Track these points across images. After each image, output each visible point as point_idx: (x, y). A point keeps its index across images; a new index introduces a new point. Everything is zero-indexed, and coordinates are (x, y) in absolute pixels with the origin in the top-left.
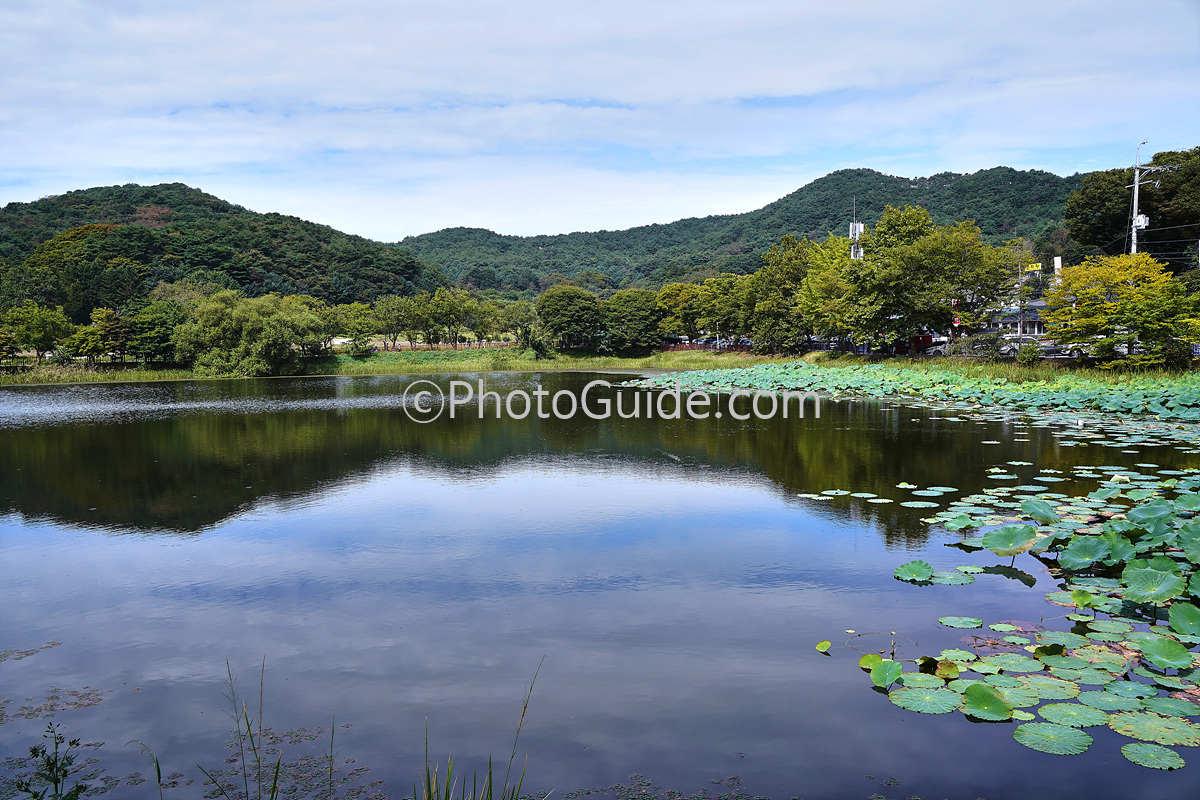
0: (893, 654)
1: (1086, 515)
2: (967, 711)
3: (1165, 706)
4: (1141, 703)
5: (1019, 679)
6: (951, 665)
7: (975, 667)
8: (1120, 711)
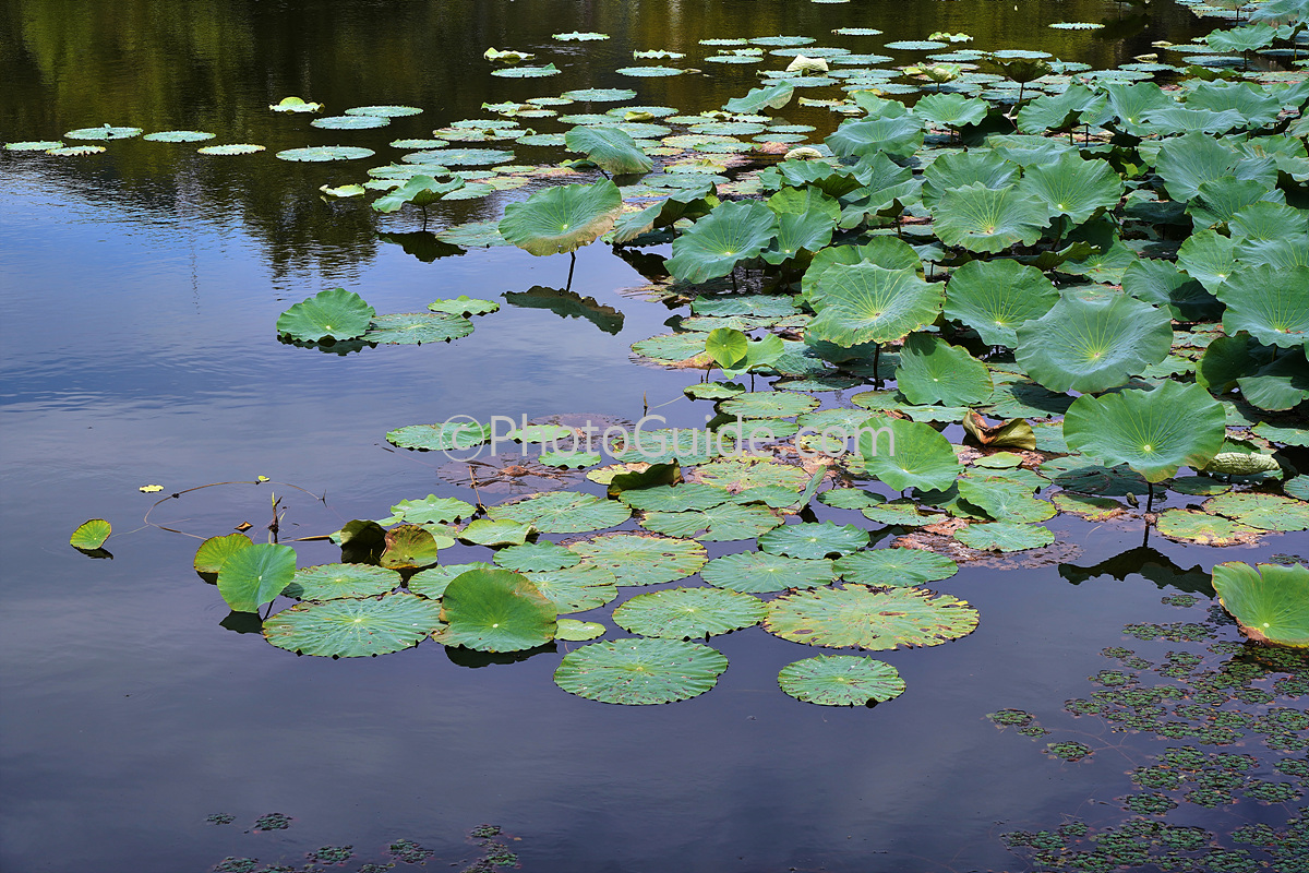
0: (275, 529)
1: (728, 152)
2: (453, 638)
3: (882, 566)
4: (835, 568)
5: (573, 548)
6: (419, 535)
7: (476, 533)
8: (789, 591)
